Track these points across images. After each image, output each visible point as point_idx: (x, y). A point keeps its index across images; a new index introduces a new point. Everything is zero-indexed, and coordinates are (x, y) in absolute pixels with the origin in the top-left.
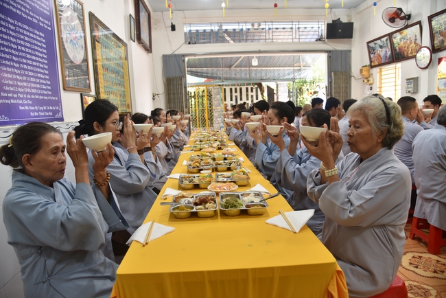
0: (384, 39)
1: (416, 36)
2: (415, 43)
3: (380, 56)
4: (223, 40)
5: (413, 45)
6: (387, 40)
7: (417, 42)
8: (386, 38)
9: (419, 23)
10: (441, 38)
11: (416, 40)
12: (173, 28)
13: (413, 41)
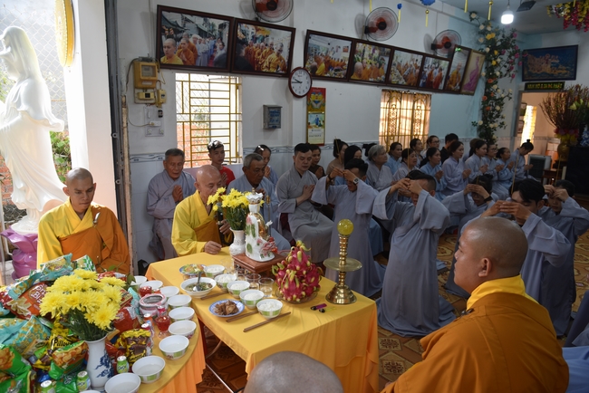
0: (217, 22)
1: (282, 46)
2: (278, 55)
3: (193, 49)
5: (273, 56)
6: (222, 26)
7: (282, 54)
8: (222, 22)
9: (293, 30)
10: (315, 63)
11: (280, 51)
13: (276, 51)
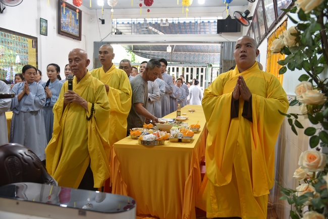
4: (150, 32)
12: (103, 22)
